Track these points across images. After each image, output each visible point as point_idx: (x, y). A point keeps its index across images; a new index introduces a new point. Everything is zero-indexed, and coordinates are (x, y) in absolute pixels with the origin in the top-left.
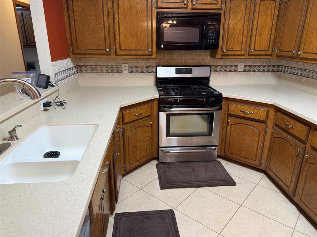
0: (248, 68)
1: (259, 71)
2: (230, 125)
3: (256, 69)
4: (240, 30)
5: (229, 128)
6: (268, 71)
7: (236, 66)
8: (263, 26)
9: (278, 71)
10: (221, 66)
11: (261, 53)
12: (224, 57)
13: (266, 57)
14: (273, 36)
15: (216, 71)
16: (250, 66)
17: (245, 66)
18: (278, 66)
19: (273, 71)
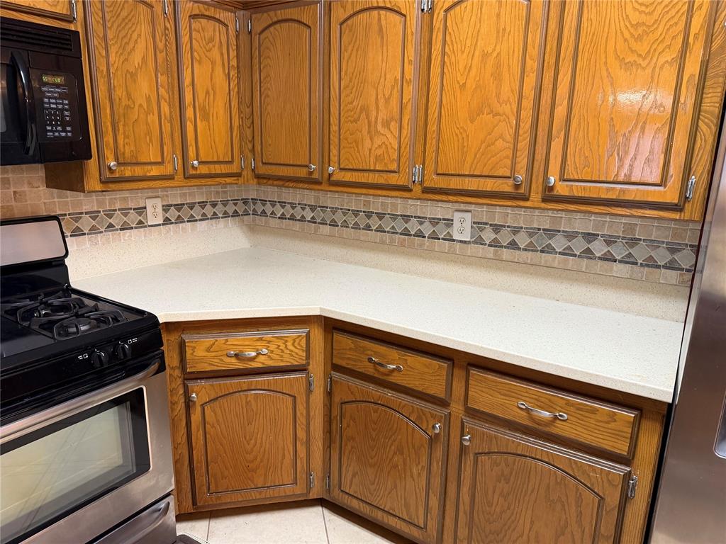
0: (173, 213)
1: (204, 218)
3: (197, 212)
4: (148, 99)
6: (226, 215)
7: (141, 210)
8: (208, 93)
9: (246, 214)
10: (94, 215)
11: (218, 169)
12: (112, 186)
13: (228, 180)
14: (236, 123)
15: (77, 233)
16: (179, 207)
17: (166, 208)
18: (245, 202)
19: (236, 214)
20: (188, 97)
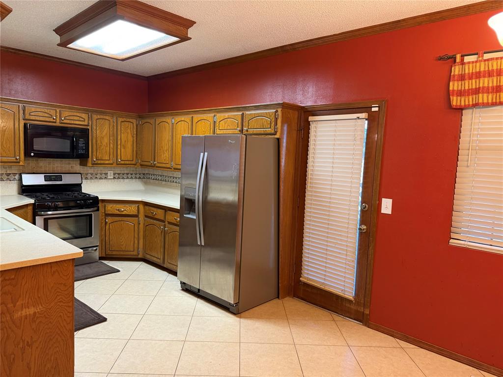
0: (117, 176)
1: (128, 178)
2: (108, 225)
3: (125, 176)
4: (107, 144)
5: (107, 227)
6: (136, 178)
7: (106, 174)
8: (126, 141)
9: (144, 178)
10: (92, 174)
11: (127, 162)
12: (95, 165)
13: (131, 166)
14: (135, 149)
15: (86, 178)
16: (119, 174)
17: (114, 174)
18: (144, 174)
19: (140, 178)
20: (119, 142)
